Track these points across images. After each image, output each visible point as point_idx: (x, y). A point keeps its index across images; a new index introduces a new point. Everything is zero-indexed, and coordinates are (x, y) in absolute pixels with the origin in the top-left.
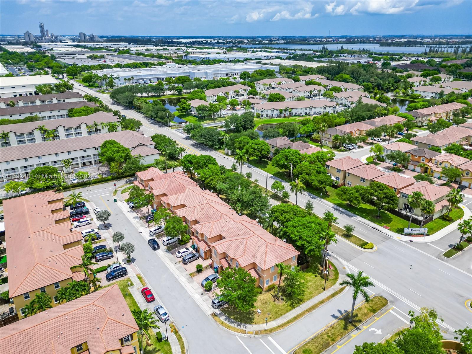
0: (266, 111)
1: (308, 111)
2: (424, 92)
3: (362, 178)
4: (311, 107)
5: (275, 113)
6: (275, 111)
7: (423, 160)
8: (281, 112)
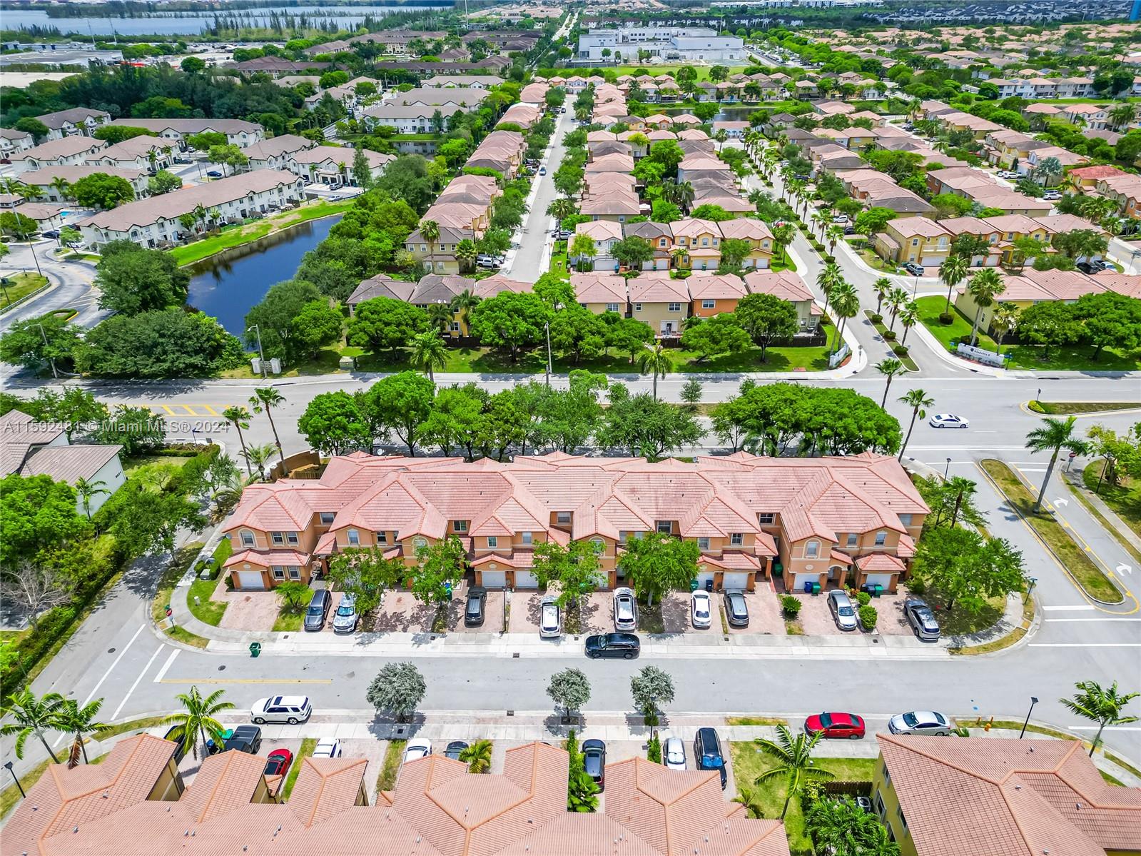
0: (143, 230)
1: (246, 206)
2: (395, 120)
3: (672, 304)
4: (251, 195)
5: (171, 230)
6: (167, 224)
7: (663, 244)
8: (187, 224)
